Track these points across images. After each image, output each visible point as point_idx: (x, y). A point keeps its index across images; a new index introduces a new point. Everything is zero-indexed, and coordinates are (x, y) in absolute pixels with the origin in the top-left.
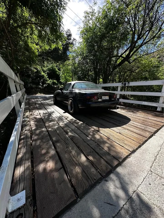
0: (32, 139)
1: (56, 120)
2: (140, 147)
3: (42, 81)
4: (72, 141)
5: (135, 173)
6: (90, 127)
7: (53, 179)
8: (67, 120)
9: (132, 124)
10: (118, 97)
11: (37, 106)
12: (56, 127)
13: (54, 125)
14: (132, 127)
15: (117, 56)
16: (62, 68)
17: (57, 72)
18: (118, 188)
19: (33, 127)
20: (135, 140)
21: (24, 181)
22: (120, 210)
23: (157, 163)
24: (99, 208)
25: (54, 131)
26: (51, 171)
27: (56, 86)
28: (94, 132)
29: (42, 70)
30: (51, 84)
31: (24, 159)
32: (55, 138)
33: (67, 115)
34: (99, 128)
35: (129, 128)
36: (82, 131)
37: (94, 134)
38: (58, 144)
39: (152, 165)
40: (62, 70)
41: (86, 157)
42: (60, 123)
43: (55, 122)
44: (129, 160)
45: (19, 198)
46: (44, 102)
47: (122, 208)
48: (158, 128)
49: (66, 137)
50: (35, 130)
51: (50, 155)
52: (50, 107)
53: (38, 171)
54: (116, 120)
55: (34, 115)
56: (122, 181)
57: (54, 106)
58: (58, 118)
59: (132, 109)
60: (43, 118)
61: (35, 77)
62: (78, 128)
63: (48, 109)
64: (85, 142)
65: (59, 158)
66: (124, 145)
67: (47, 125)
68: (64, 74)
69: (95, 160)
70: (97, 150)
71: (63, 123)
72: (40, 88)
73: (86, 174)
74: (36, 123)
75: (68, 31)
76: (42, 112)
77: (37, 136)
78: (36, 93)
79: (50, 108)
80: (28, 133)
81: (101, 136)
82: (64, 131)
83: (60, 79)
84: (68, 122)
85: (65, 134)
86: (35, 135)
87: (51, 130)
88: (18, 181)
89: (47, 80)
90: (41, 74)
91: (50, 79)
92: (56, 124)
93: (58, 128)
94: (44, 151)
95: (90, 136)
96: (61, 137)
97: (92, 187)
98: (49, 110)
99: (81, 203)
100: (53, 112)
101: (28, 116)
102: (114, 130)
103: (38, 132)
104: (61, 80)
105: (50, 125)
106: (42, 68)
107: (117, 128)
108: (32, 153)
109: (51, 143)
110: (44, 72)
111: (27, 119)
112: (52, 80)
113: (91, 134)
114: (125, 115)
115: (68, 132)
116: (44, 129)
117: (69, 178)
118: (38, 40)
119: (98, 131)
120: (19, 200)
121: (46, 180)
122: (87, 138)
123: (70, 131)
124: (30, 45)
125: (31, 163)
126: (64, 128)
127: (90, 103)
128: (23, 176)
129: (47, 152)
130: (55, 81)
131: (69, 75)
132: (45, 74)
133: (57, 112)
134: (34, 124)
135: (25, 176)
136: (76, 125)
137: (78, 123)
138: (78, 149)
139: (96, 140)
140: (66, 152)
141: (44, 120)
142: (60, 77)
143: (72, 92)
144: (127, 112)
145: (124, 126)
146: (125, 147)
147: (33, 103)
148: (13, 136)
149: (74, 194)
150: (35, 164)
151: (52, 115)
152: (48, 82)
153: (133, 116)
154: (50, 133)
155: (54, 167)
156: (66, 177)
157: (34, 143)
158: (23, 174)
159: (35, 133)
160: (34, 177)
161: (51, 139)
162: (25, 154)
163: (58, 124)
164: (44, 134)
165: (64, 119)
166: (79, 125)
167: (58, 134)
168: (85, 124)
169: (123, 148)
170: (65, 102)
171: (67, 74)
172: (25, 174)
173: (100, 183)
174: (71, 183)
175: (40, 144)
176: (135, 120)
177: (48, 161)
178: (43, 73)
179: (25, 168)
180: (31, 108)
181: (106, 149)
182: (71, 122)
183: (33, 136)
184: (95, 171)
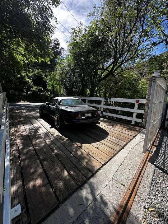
0: (21, 159)
1: (43, 136)
2: (110, 160)
3: (26, 87)
4: (58, 158)
5: (102, 181)
6: (74, 144)
7: (41, 193)
8: (53, 137)
9: (109, 139)
10: (102, 110)
11: (22, 119)
12: (43, 144)
13: (41, 142)
14: (108, 141)
15: (103, 69)
16: (49, 75)
17: (44, 78)
18: (88, 193)
19: (20, 146)
20: (107, 154)
21: (18, 197)
22: (87, 207)
23: (118, 172)
24: (74, 208)
25: (41, 149)
26: (40, 186)
27: (42, 94)
28: (77, 149)
29: (27, 75)
30: (37, 91)
31: (16, 179)
32: (42, 156)
33: (53, 130)
34: (81, 144)
35: (106, 143)
36: (66, 148)
37: (77, 151)
38: (45, 163)
39: (115, 174)
40: (49, 77)
41: (68, 172)
42: (46, 140)
43: (42, 140)
44: (100, 171)
45: (16, 209)
46: (29, 114)
47: (88, 206)
48: (128, 141)
49: (53, 155)
50: (23, 149)
51: (38, 173)
52: (36, 121)
53: (29, 188)
54: (97, 135)
55: (19, 131)
56: (92, 188)
57: (40, 120)
58: (45, 135)
59: (113, 122)
60: (30, 135)
61: (18, 83)
62: (63, 144)
63: (34, 123)
64: (68, 159)
65: (46, 175)
66: (98, 159)
67: (34, 143)
68: (50, 81)
69: (75, 174)
70: (78, 165)
71: (50, 140)
72: (24, 96)
73: (67, 186)
74: (23, 141)
75: (56, 40)
76: (28, 127)
77: (25, 156)
78: (19, 101)
79: (36, 123)
80: (16, 153)
81: (82, 152)
82: (51, 149)
83: (47, 86)
84: (54, 138)
85: (51, 152)
86: (23, 155)
87: (38, 149)
88: (13, 198)
89: (33, 87)
90: (25, 80)
91: (35, 86)
92: (43, 141)
93: (44, 146)
94: (32, 170)
95: (73, 153)
96: (48, 155)
97: (71, 195)
98: (35, 125)
99: (62, 207)
100: (40, 127)
101: (13, 133)
102: (93, 145)
103: (25, 151)
104: (48, 88)
105: (36, 143)
106: (27, 73)
107: (96, 143)
108: (22, 173)
109: (39, 162)
110: (29, 78)
111: (12, 137)
112: (38, 87)
113: (74, 150)
114: (106, 129)
115: (54, 149)
116: (31, 148)
117: (54, 190)
118: (24, 51)
119: (81, 147)
120: (16, 211)
121: (35, 194)
122: (70, 155)
123: (56, 149)
124: (15, 55)
125: (22, 182)
126: (50, 145)
127: (75, 120)
128: (17, 194)
129: (36, 171)
130: (41, 88)
131: (57, 83)
132: (30, 80)
133: (43, 126)
134: (20, 143)
135: (19, 193)
136: (61, 142)
137: (64, 139)
138: (62, 166)
139: (78, 156)
140: (52, 170)
141: (31, 137)
142: (47, 84)
143: (58, 109)
144: (108, 126)
145: (102, 141)
146: (99, 161)
147: (16, 116)
148: (7, 161)
149: (57, 202)
150: (25, 182)
151: (39, 131)
152: (34, 89)
153: (111, 130)
154: (37, 152)
155: (42, 184)
156: (52, 190)
157: (22, 163)
158: (16, 192)
159: (23, 152)
160: (26, 193)
161: (39, 158)
162: (16, 174)
163: (44, 142)
164: (32, 153)
165: (51, 135)
166: (65, 142)
167: (45, 153)
168: (70, 140)
169: (98, 162)
170: (52, 116)
171: (54, 82)
172: (18, 191)
173: (77, 191)
174: (56, 194)
175: (28, 164)
176: (113, 134)
177: (36, 179)
178: (27, 79)
179: (18, 187)
180: (15, 122)
181: (85, 164)
182: (57, 139)
183: (21, 156)
184: (74, 183)
